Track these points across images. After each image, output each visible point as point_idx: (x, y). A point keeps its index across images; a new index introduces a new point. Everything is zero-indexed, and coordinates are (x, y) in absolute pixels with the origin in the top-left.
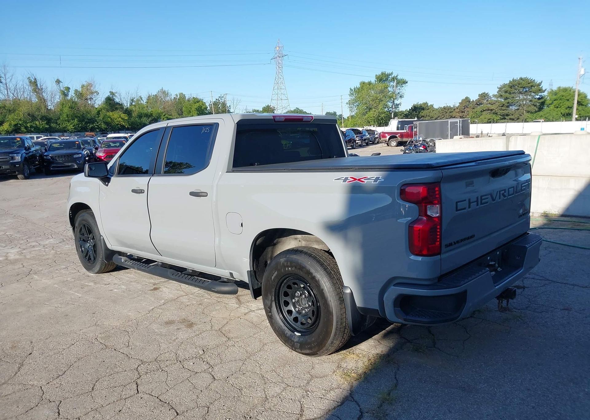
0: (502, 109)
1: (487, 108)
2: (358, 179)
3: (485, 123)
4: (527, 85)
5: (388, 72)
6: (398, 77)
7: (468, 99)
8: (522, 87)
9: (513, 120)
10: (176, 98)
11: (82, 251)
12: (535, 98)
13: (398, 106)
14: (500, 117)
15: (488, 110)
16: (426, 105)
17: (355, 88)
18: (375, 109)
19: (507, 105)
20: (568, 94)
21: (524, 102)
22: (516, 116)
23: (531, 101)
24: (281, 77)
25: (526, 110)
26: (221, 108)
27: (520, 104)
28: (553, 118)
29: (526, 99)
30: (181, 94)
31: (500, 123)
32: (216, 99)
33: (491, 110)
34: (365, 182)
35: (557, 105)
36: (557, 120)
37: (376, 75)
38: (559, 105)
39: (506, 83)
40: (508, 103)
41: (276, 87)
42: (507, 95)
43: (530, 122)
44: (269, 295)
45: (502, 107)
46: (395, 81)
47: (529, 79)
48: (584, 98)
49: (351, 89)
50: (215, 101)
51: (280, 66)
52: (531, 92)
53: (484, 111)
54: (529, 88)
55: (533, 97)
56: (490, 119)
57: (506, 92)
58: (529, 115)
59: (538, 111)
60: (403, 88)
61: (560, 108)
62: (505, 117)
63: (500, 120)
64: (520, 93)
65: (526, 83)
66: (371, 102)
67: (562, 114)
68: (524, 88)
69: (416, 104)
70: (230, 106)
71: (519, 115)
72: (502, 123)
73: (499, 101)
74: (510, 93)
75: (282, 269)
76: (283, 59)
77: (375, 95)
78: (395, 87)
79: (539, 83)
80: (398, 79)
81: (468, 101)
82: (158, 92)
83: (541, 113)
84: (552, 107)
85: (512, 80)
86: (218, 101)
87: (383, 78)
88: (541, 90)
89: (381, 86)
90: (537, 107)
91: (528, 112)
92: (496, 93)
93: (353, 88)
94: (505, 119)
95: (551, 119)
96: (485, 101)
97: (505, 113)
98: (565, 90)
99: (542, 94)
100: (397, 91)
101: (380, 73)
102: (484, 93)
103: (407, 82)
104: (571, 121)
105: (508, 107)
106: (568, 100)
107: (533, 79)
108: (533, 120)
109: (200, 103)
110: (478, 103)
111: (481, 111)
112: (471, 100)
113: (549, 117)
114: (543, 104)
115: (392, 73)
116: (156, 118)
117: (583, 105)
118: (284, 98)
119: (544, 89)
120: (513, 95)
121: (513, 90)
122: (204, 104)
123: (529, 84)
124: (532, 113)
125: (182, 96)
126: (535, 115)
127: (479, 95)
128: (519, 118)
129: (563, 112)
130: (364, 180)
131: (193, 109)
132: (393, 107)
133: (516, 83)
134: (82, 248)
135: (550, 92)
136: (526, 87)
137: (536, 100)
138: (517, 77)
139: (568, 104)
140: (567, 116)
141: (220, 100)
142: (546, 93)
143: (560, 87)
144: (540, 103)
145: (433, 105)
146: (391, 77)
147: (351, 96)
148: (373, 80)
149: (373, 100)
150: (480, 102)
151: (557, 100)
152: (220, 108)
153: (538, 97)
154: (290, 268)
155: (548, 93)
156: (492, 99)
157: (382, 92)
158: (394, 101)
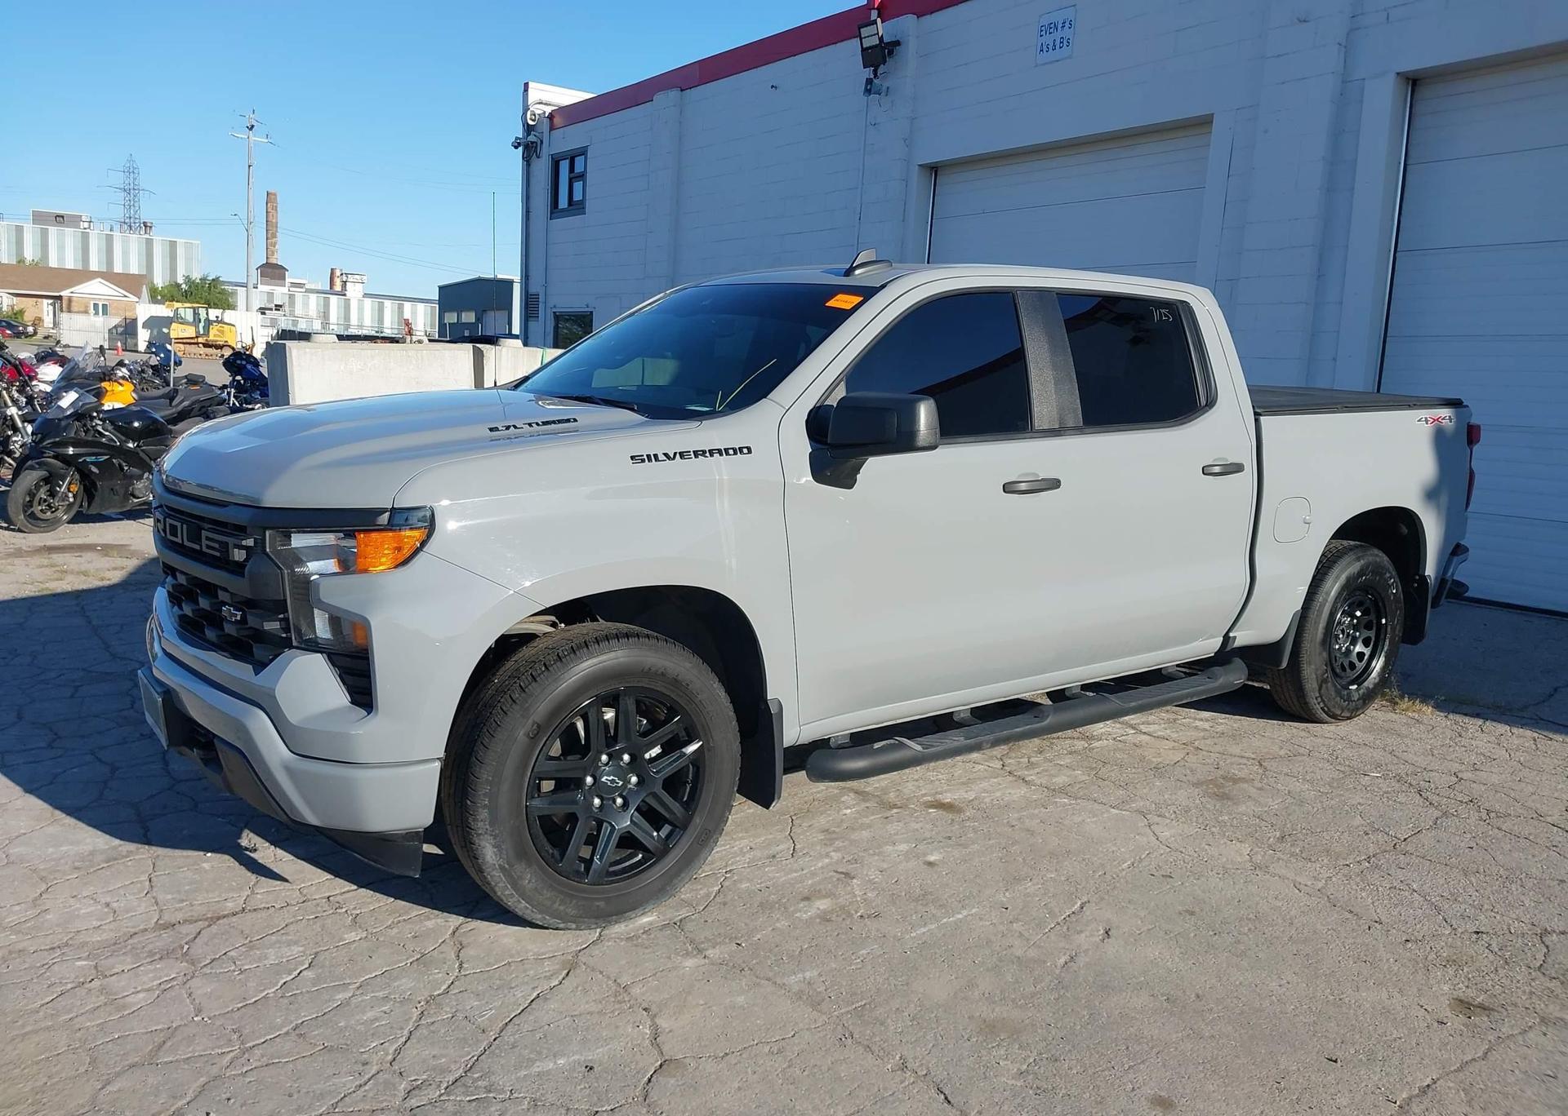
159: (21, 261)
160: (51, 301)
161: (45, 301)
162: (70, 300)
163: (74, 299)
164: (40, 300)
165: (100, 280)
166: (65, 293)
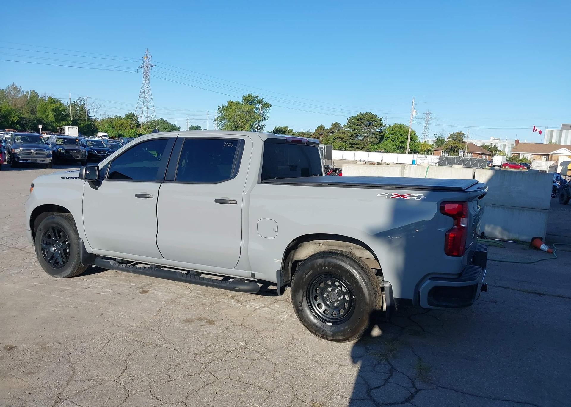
0: (350, 139)
1: (338, 137)
2: (401, 195)
3: (336, 150)
4: (371, 120)
5: (254, 94)
6: (263, 100)
7: (323, 128)
8: (367, 121)
9: (359, 149)
10: (27, 96)
11: (45, 255)
12: (377, 132)
13: (263, 127)
14: (348, 145)
15: (339, 138)
16: (286, 129)
17: (223, 106)
18: (242, 128)
19: (354, 135)
20: (402, 130)
21: (368, 134)
22: (362, 146)
23: (373, 133)
24: (147, 86)
25: (369, 142)
26: (79, 111)
27: (365, 135)
28: (390, 149)
29: (369, 132)
30: (33, 92)
31: (348, 150)
32: (74, 101)
33: (342, 139)
34: (408, 198)
35: (394, 139)
36: (393, 152)
37: (243, 96)
38: (395, 139)
39: (354, 116)
40: (356, 134)
41: (142, 96)
42: (355, 126)
43: (373, 152)
44: (301, 291)
45: (350, 136)
46: (261, 104)
47: (373, 115)
48: (413, 135)
49: (219, 106)
50: (73, 103)
51: (147, 75)
52: (374, 125)
53: (336, 138)
54: (373, 122)
55: (375, 130)
56: (340, 146)
57: (354, 124)
58: (372, 145)
59: (379, 143)
60: (267, 111)
61: (396, 141)
62: (353, 146)
63: (349, 148)
64: (366, 126)
65: (370, 118)
66: (238, 121)
67: (397, 147)
68: (369, 122)
69: (278, 127)
70: (89, 110)
71: (364, 145)
72: (351, 151)
73: (348, 131)
74: (357, 125)
75: (319, 269)
76: (151, 69)
77: (242, 115)
78: (260, 110)
79: (380, 118)
80: (263, 103)
81: (322, 129)
82: (8, 87)
83: (381, 145)
84: (389, 140)
85: (359, 114)
86: (76, 104)
87: (250, 100)
88: (381, 125)
89: (247, 107)
90: (378, 139)
91: (371, 143)
92: (346, 124)
93: (221, 106)
94: (353, 147)
95: (389, 150)
96: (337, 130)
97: (353, 142)
98: (400, 126)
99: (382, 128)
100: (262, 114)
101: (247, 95)
102: (336, 123)
103: (271, 106)
104: (405, 153)
105: (355, 137)
106: (402, 136)
107: (376, 115)
108: (374, 150)
109: (58, 104)
110: (331, 131)
111: (334, 139)
112: (326, 128)
113: (387, 149)
114: (382, 137)
115: (258, 96)
116: (5, 115)
117: (413, 141)
118: (149, 106)
119: (384, 124)
120: (359, 127)
121: (360, 123)
122: (62, 105)
123: (372, 119)
124: (374, 144)
125: (34, 95)
126: (376, 146)
127: (332, 124)
128: (364, 148)
129: (398, 145)
130: (408, 196)
131: (49, 109)
132: (258, 128)
133: (362, 117)
134: (45, 253)
135: (389, 127)
136: (370, 122)
137: (378, 133)
138: (363, 112)
139: (402, 139)
140: (401, 149)
141: (78, 103)
142: (385, 128)
143: (396, 124)
144: (380, 136)
145: (293, 129)
146: (257, 99)
147: (219, 113)
148: (240, 100)
149: (240, 120)
150: (333, 131)
151: (393, 135)
152: (77, 110)
153: (379, 130)
154: (327, 268)
155: (386, 128)
156: (343, 129)
157: (248, 112)
158: (259, 123)
159: (550, 143)
160: (545, 156)
161: (544, 156)
162: (552, 156)
163: (553, 155)
164: (542, 156)
165: (564, 148)
166: (551, 154)
